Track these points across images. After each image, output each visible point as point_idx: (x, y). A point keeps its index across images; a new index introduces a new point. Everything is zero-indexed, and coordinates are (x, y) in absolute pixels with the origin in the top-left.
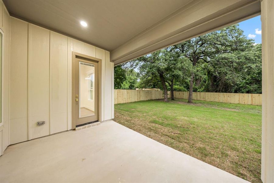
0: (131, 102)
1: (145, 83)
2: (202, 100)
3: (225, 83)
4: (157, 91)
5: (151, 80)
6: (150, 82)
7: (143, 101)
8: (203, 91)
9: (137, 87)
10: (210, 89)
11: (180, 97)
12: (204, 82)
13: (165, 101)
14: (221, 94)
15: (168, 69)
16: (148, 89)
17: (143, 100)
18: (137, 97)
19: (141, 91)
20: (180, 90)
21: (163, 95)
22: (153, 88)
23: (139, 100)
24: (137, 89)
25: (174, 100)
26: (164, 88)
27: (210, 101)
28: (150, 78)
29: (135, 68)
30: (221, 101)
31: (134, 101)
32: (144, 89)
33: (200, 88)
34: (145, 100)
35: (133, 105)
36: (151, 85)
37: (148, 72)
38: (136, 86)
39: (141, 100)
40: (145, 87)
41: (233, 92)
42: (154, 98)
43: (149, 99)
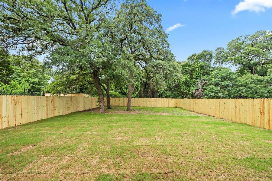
0: (28, 124)
1: (64, 85)
2: (137, 105)
3: (153, 90)
4: (88, 97)
5: (76, 80)
6: (75, 84)
7: (59, 116)
8: (137, 96)
9: (48, 92)
10: (142, 94)
11: (116, 105)
12: (136, 88)
13: (101, 112)
14: (151, 100)
15: (106, 66)
16: (70, 95)
17: (61, 114)
18: (45, 110)
19: (56, 99)
20: (115, 96)
21: (98, 103)
22: (78, 93)
23: (50, 116)
24: (46, 95)
25: (110, 109)
26: (99, 93)
27: (143, 106)
28: (73, 77)
29: (39, 53)
30: (151, 106)
31: (36, 120)
32: (62, 95)
33: (133, 94)
34: (65, 113)
35: (32, 131)
36: (76, 89)
37: (71, 63)
38: (45, 90)
39: (57, 114)
40: (65, 92)
41: (158, 97)
42: (81, 109)
43: (73, 111)
